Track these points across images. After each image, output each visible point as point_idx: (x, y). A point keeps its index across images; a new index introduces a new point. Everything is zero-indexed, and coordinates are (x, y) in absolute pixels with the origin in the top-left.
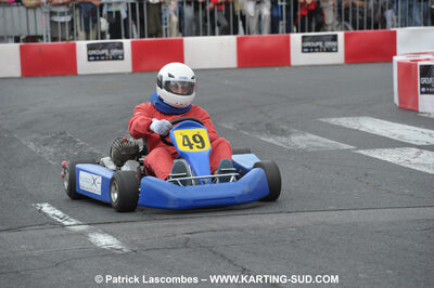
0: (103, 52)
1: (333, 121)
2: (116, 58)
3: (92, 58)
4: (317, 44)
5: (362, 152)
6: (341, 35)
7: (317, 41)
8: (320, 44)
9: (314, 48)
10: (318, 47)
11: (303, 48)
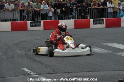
0: (35, 24)
1: (105, 44)
2: (39, 26)
3: (32, 26)
4: (98, 22)
5: (116, 53)
6: (104, 19)
7: (98, 21)
8: (99, 22)
9: (97, 23)
10: (98, 23)
11: (94, 23)
